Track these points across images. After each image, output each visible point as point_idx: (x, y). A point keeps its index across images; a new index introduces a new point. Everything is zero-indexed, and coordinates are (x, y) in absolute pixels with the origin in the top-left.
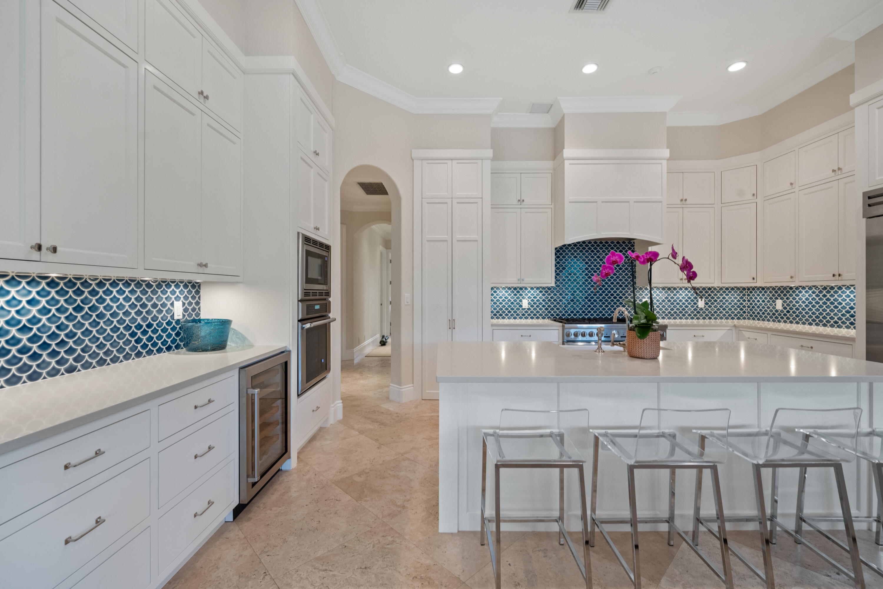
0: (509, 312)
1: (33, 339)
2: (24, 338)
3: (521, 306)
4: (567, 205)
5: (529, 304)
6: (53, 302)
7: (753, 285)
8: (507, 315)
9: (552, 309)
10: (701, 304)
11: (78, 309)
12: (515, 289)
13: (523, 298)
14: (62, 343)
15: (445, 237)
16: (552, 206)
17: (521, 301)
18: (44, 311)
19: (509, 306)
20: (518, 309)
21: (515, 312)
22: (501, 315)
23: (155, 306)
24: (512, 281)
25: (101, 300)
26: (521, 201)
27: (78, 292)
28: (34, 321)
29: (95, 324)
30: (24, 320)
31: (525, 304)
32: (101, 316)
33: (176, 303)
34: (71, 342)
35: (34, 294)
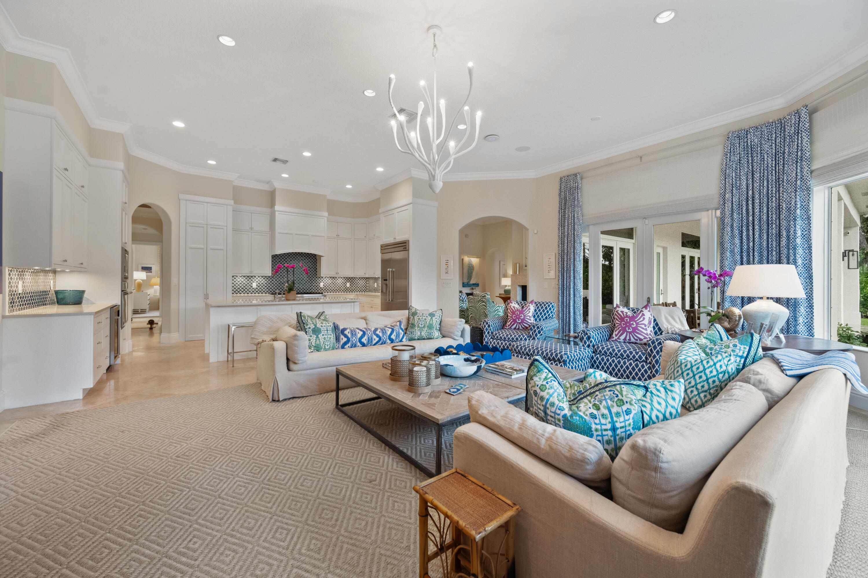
0: (244, 290)
3: (252, 287)
4: (277, 234)
5: (257, 285)
7: (364, 276)
8: (242, 292)
9: (271, 288)
10: (348, 285)
12: (248, 277)
13: (253, 282)
15: (202, 246)
16: (270, 233)
17: (252, 284)
19: (244, 287)
20: (250, 288)
21: (248, 290)
22: (239, 292)
24: (246, 272)
26: (251, 229)
31: (254, 285)
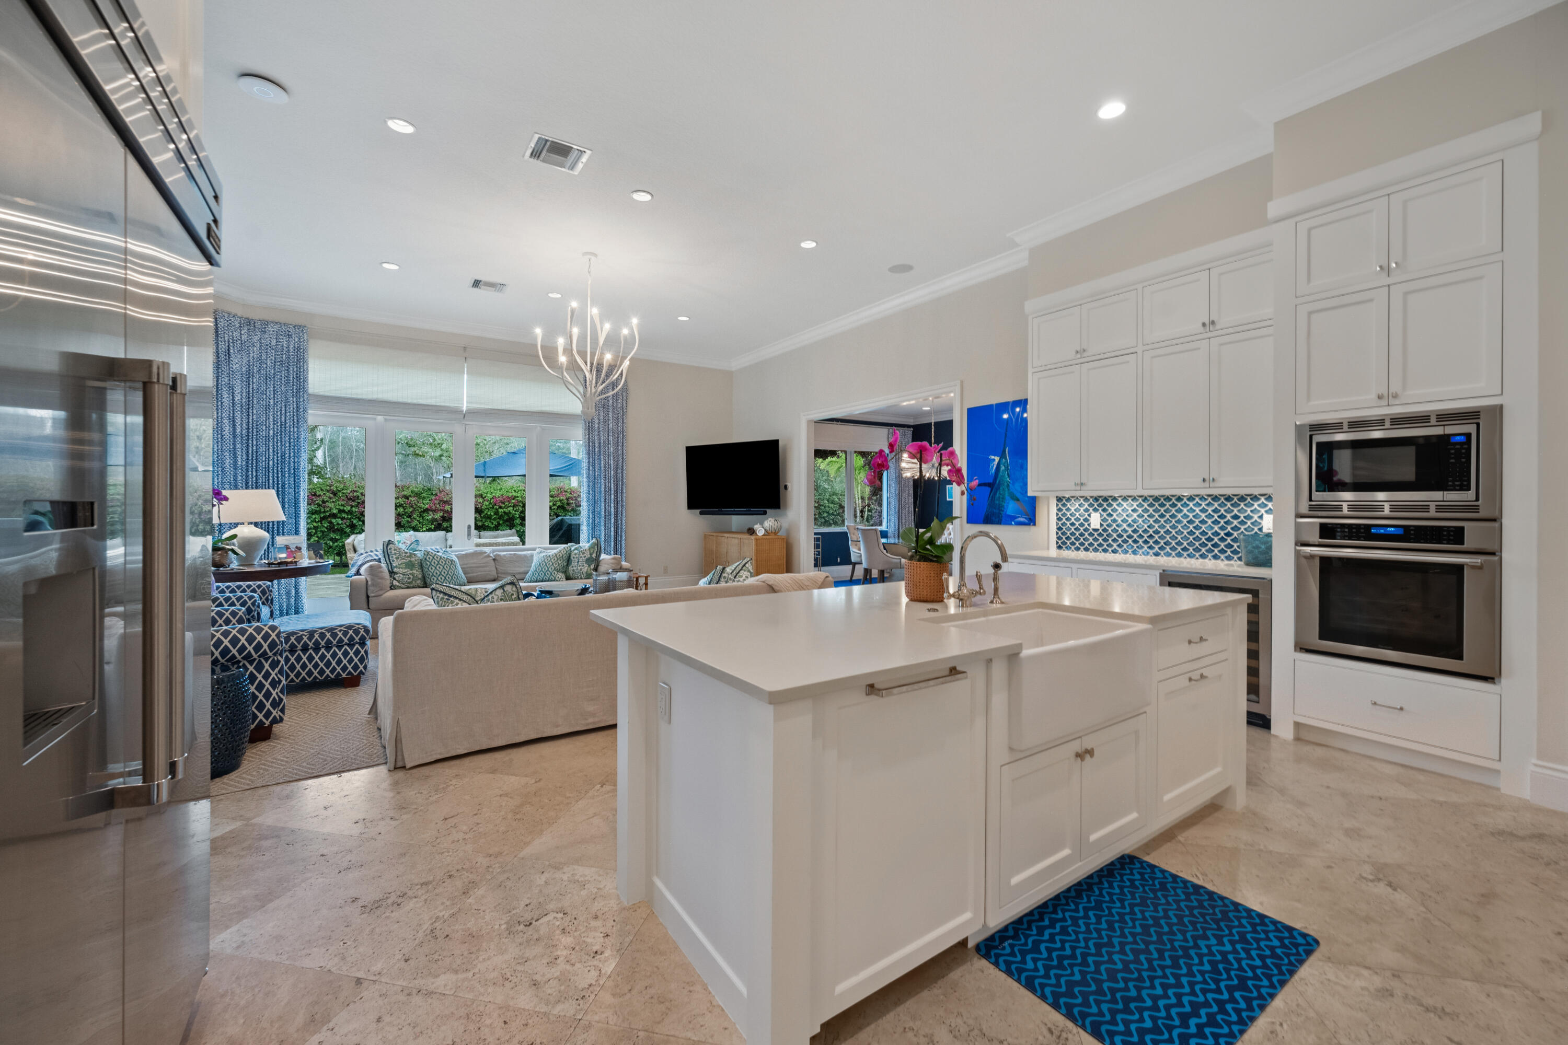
1: (1135, 531)
2: (1130, 530)
6: (1146, 511)
11: (1162, 516)
14: (1151, 536)
18: (1140, 516)
23: (1236, 517)
25: (1179, 511)
27: (1162, 505)
28: (1134, 521)
29: (1174, 527)
30: (1130, 520)
32: (1179, 522)
33: (1266, 516)
34: (1156, 537)
35: (1135, 506)
